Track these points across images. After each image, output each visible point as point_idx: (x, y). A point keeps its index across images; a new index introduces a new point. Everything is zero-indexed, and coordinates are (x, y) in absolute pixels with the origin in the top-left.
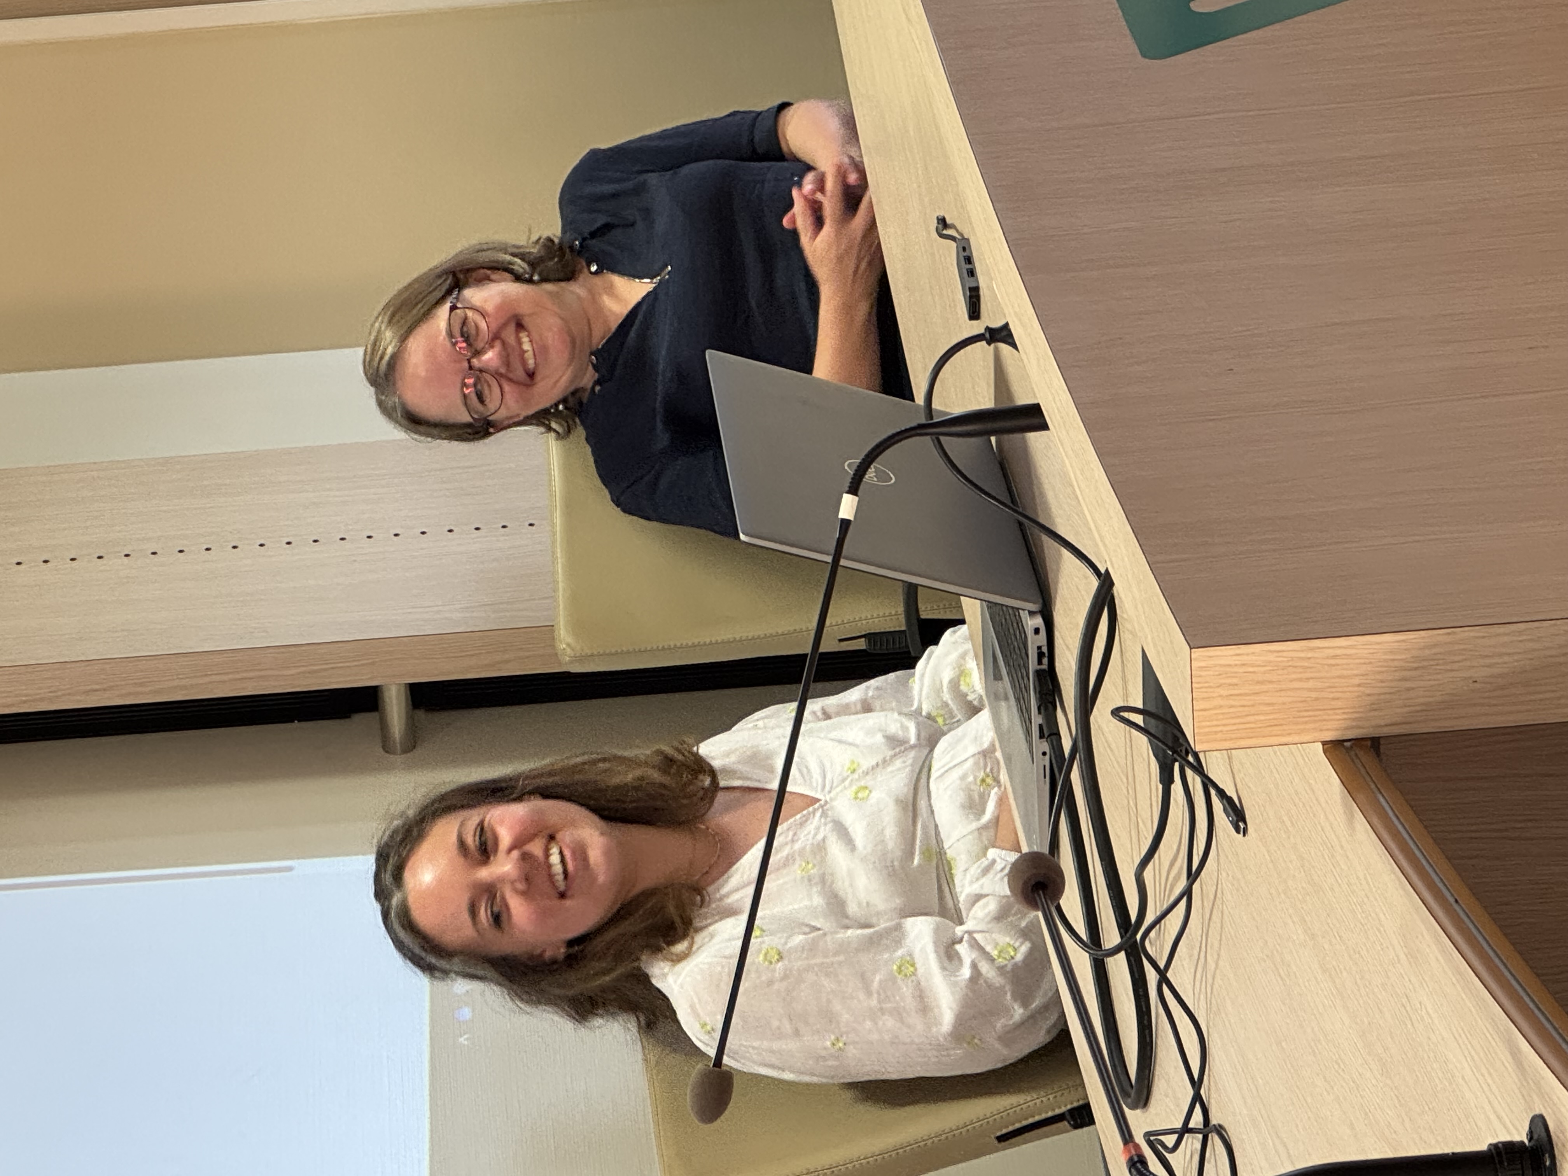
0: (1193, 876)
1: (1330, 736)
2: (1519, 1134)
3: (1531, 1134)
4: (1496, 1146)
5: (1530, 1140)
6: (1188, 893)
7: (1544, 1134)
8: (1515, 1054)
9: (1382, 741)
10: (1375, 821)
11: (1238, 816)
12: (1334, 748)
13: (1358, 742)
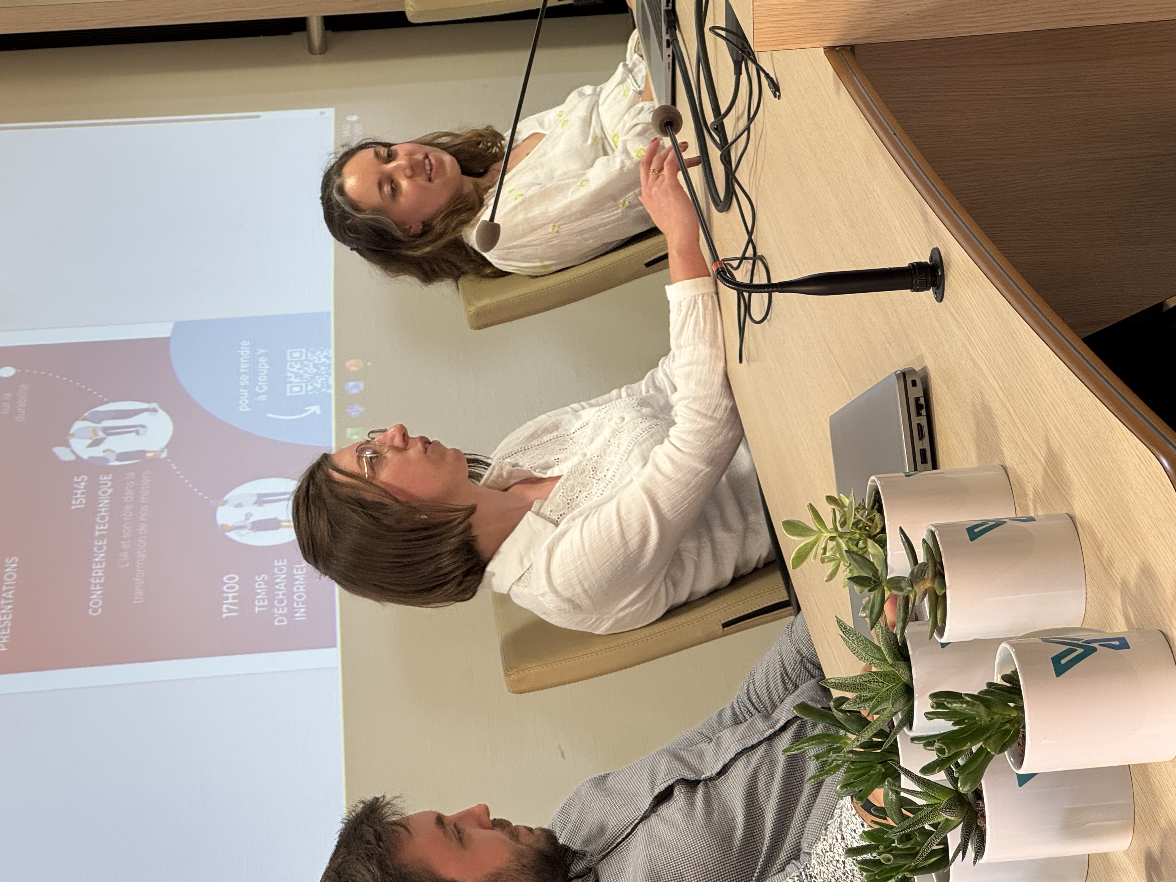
0: (751, 120)
1: (827, 44)
2: (925, 258)
3: (931, 258)
4: (912, 264)
5: (931, 262)
6: (748, 129)
7: (938, 258)
8: (924, 215)
9: (856, 48)
10: (851, 89)
11: (776, 88)
12: (830, 50)
13: (843, 47)
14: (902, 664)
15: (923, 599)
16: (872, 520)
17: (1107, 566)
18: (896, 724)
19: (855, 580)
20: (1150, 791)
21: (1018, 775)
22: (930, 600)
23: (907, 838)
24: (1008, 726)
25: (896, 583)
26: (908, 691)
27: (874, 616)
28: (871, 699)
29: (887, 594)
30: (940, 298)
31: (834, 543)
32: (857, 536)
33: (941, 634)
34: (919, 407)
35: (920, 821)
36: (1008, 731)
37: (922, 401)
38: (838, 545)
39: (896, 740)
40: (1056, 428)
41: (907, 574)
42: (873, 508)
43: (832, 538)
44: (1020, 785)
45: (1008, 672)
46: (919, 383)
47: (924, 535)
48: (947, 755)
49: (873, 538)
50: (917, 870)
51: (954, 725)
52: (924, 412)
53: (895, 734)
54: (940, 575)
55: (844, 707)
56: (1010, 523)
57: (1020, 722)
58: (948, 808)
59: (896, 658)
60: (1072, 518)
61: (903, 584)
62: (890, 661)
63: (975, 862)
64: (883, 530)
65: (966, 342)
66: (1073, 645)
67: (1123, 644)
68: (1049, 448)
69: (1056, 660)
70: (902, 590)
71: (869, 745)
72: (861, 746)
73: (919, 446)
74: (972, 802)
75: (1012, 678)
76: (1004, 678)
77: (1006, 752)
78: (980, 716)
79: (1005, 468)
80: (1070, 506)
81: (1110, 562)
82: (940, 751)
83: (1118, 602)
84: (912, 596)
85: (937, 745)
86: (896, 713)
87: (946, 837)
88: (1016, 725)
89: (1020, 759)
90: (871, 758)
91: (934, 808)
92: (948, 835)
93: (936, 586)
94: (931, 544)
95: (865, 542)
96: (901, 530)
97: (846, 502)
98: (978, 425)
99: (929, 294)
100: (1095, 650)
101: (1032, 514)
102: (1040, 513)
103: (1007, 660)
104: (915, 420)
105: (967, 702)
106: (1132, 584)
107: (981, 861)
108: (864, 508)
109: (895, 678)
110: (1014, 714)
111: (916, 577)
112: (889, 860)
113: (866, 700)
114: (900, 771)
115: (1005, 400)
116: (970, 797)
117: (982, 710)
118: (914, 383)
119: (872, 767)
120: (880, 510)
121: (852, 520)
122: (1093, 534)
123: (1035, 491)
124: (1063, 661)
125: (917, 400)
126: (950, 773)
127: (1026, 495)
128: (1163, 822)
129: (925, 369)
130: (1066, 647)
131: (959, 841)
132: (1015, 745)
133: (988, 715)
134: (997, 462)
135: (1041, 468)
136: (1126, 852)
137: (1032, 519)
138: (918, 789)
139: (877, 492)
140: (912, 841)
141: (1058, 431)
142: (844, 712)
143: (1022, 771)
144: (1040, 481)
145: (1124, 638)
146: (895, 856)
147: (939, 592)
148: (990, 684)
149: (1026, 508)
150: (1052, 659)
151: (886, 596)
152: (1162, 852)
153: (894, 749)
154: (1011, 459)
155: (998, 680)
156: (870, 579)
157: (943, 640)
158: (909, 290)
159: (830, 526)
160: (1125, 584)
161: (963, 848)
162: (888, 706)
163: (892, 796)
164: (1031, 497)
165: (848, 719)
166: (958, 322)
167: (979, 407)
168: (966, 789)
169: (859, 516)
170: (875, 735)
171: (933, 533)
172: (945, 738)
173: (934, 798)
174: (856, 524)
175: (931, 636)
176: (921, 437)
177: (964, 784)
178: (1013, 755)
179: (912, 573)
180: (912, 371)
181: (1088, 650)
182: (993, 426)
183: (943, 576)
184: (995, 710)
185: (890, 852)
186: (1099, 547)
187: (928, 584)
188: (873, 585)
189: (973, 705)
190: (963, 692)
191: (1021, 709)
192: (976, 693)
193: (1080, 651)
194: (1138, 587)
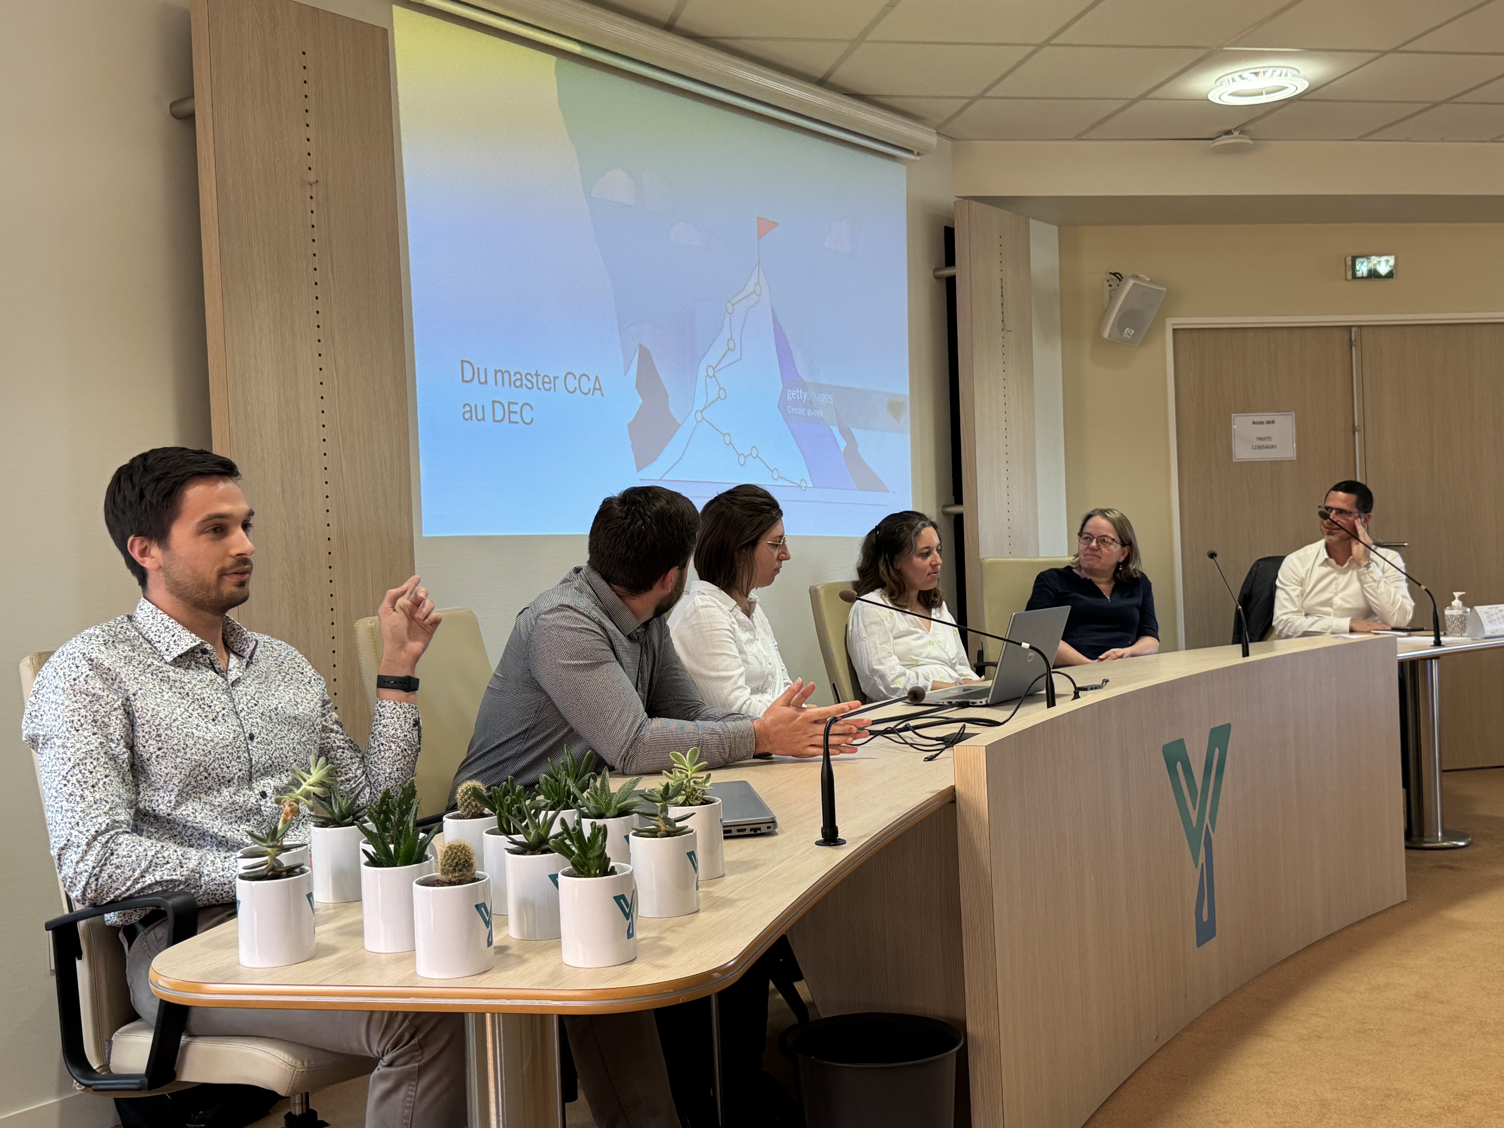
0: (911, 745)
1: (957, 787)
2: (840, 836)
3: (840, 839)
4: (837, 828)
5: (838, 839)
6: (906, 743)
7: (840, 843)
8: (865, 836)
9: (954, 803)
10: (932, 800)
11: (931, 759)
12: (953, 788)
13: (955, 796)
14: (616, 813)
15: (654, 825)
16: (697, 799)
17: (671, 929)
18: (582, 809)
19: (667, 787)
20: (544, 950)
21: (556, 876)
22: (654, 829)
23: (520, 811)
24: (586, 868)
25: (665, 809)
26: (601, 816)
27: (646, 796)
28: (596, 794)
29: (658, 804)
30: (817, 843)
31: (684, 777)
32: (688, 790)
33: (634, 834)
34: (755, 830)
35: (531, 818)
36: (583, 868)
37: (759, 832)
38: (684, 779)
39: (572, 808)
40: (749, 904)
41: (669, 816)
42: (703, 800)
43: (687, 776)
44: (549, 876)
45: (616, 870)
46: (769, 830)
47: (690, 827)
48: (572, 832)
49: (687, 799)
50: (500, 817)
51: (588, 838)
52: (752, 833)
53: (576, 808)
54: (669, 834)
55: (592, 780)
56: (696, 876)
57: (589, 875)
58: (538, 834)
59: (620, 809)
60: (698, 911)
61: (664, 813)
62: (618, 806)
63: (506, 849)
64: (690, 805)
65: (794, 857)
66: (630, 906)
67: (630, 935)
68: (737, 900)
69: (623, 897)
70: (661, 812)
71: (569, 793)
72: (569, 789)
73: (734, 829)
74: (541, 848)
75: (613, 872)
76: (613, 868)
77: (571, 867)
78: (593, 852)
79: (723, 876)
80: (704, 911)
81: (674, 931)
82: (574, 829)
83: (653, 934)
84: (656, 818)
85: (578, 827)
86: (588, 809)
87: (519, 833)
88: (586, 873)
89: (567, 874)
90: (562, 794)
91: (537, 826)
92: (522, 835)
93: (662, 832)
94: (685, 830)
95: (683, 795)
96: (694, 814)
97: (708, 785)
98: (747, 862)
99: (820, 838)
100: (628, 919)
101: (700, 890)
102: (700, 894)
103: (623, 870)
104: (748, 828)
105: (602, 844)
106: (663, 943)
107: (506, 852)
108: (704, 794)
109: (608, 809)
110: (593, 872)
111: (667, 820)
112: (507, 801)
113: (596, 793)
114: (558, 809)
115: (762, 877)
116: (546, 846)
117: (597, 853)
118: (769, 828)
119: (556, 795)
120: (702, 804)
121: (697, 787)
122: (689, 922)
123: (711, 892)
124: (622, 901)
125: (760, 829)
126: (560, 834)
127: (709, 886)
128: (526, 956)
129: (775, 834)
130: (629, 903)
131: (518, 840)
132: (576, 872)
133: (594, 857)
134: (726, 872)
135: (725, 895)
136: (508, 936)
137: (697, 889)
138: (548, 818)
139: (712, 803)
140: (517, 814)
141: (747, 905)
142: (589, 780)
143: (560, 875)
144: (717, 895)
145: (633, 936)
146: (509, 805)
147: (658, 834)
148: (609, 859)
149: (702, 887)
150: (623, 895)
151: (657, 804)
152: (509, 955)
153: (567, 807)
154: (728, 879)
155: (612, 864)
156: (667, 794)
157: (631, 836)
158: (822, 825)
159: (693, 776)
160: (661, 939)
161: (514, 842)
162: (592, 804)
163: (543, 804)
164: (708, 890)
165: (584, 782)
166: (804, 853)
167: (758, 863)
168: (551, 844)
169: (699, 791)
170: (575, 796)
171: (692, 831)
172: (580, 833)
173: (543, 827)
174: (694, 789)
175: (633, 829)
176: (739, 831)
177: (553, 842)
178: (569, 870)
179: (670, 819)
180: (776, 827)
181: (627, 915)
182: (747, 870)
183: (668, 836)
184: (596, 861)
185: (511, 802)
186: (683, 925)
187: (663, 828)
188: (664, 796)
189: (600, 848)
190: (607, 842)
191: (596, 876)
192: (606, 851)
193: (627, 911)
194: (661, 946)
